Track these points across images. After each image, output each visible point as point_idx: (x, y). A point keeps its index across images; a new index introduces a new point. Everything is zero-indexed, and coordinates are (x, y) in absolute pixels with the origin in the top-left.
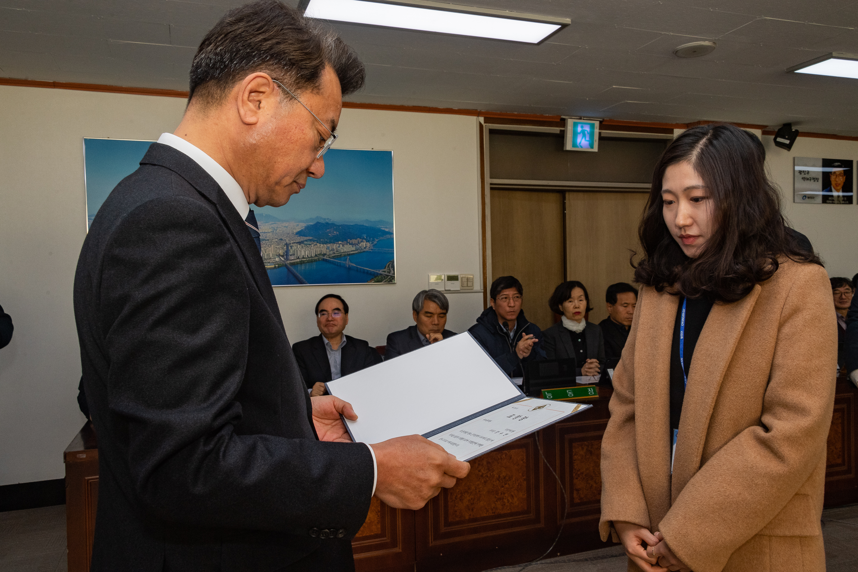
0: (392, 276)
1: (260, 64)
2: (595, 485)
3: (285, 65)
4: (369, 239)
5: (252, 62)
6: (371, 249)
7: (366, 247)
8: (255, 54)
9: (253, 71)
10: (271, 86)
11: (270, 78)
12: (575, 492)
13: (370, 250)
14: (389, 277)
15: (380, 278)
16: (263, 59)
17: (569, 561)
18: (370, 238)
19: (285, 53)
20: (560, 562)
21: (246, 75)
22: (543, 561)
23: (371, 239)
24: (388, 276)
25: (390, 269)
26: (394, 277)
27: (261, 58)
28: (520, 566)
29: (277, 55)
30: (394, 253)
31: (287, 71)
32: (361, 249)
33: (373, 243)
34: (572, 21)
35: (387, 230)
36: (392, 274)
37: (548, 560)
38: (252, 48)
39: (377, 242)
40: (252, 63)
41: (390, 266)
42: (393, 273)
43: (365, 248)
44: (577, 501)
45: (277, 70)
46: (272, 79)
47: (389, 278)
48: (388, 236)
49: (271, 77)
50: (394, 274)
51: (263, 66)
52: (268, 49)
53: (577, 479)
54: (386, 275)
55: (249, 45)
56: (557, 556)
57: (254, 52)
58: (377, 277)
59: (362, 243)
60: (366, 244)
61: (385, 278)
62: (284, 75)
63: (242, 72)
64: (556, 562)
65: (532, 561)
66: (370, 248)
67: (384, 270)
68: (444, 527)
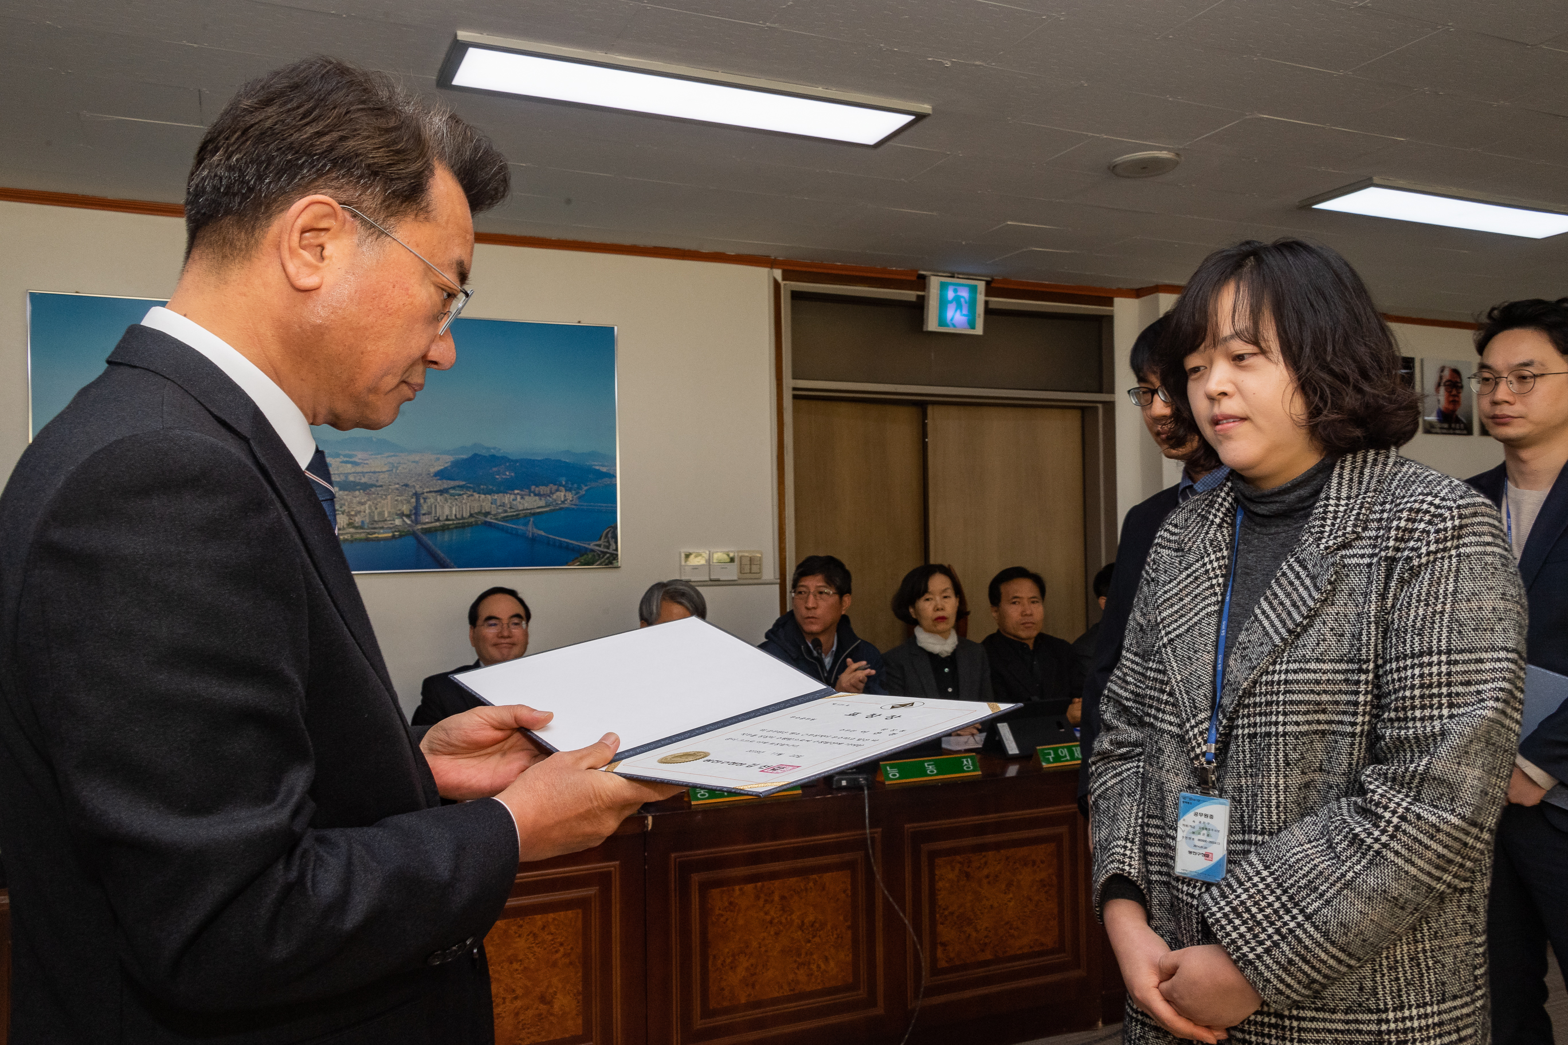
0: (612, 554)
1: (314, 180)
2: (974, 935)
3: (362, 176)
4: (570, 486)
5: (299, 177)
6: (575, 505)
7: (565, 500)
8: (304, 163)
9: (304, 194)
10: (340, 218)
11: (335, 204)
12: (939, 949)
13: (573, 507)
14: (608, 555)
15: (590, 556)
16: (318, 170)
18: (572, 484)
19: (359, 155)
23: (575, 485)
24: (605, 553)
25: (608, 542)
26: (617, 555)
29: (344, 161)
30: (616, 512)
31: (365, 188)
32: (557, 504)
33: (577, 493)
34: (934, 109)
35: (604, 469)
36: (614, 550)
38: (297, 152)
39: (586, 491)
40: (300, 179)
41: (610, 535)
42: (614, 548)
43: (563, 502)
44: (943, 964)
45: (346, 187)
46: (340, 204)
47: (608, 558)
48: (607, 481)
49: (337, 201)
50: (616, 550)
51: (321, 182)
52: (326, 151)
53: (943, 923)
54: (603, 552)
55: (290, 147)
57: (300, 159)
58: (585, 556)
59: (558, 493)
60: (565, 496)
61: (600, 558)
62: (359, 196)
66: (573, 502)
67: (598, 543)
68: (701, 1019)
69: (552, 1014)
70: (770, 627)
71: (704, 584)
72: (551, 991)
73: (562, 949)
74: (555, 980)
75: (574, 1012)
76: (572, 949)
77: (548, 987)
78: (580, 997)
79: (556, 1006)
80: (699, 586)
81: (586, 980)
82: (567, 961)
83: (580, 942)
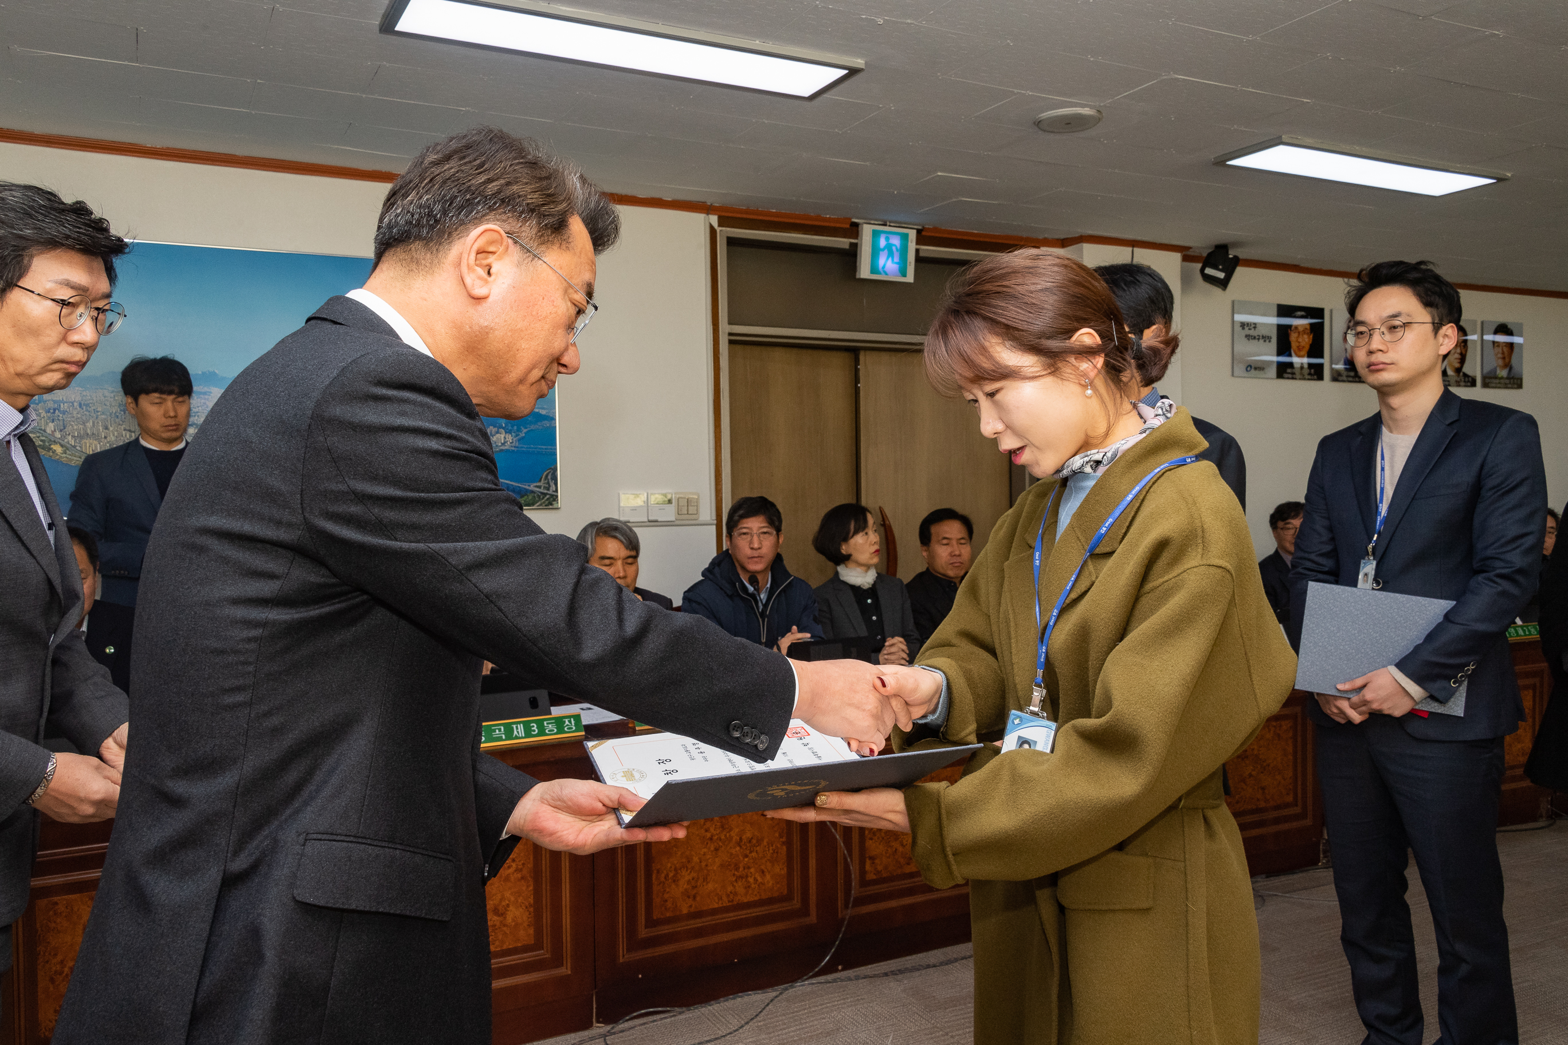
0: (552, 496)
1: (487, 214)
2: (901, 849)
3: (522, 212)
4: (510, 428)
6: (515, 447)
7: (505, 442)
8: (479, 201)
9: (477, 225)
10: (504, 243)
11: (503, 232)
12: (868, 862)
13: (513, 449)
14: (548, 496)
15: (530, 497)
16: (489, 208)
17: (857, 978)
18: (512, 426)
19: (519, 196)
20: (842, 981)
21: (468, 231)
22: (814, 981)
23: (515, 428)
24: (545, 494)
25: (548, 483)
26: (557, 496)
27: (487, 206)
28: (776, 990)
29: (509, 201)
30: (556, 455)
31: (525, 220)
32: (497, 446)
33: (517, 435)
34: (866, 63)
35: (543, 412)
36: (553, 491)
37: (822, 979)
38: (474, 193)
39: (525, 433)
40: (476, 213)
41: (549, 477)
42: (554, 489)
43: (503, 444)
44: (871, 876)
45: (511, 220)
46: (506, 233)
47: (548, 499)
48: (546, 423)
49: (505, 230)
50: (557, 491)
51: (491, 216)
52: (495, 193)
53: (871, 839)
54: (542, 493)
55: (469, 190)
56: (837, 971)
57: (476, 198)
58: (526, 497)
59: (498, 435)
60: (505, 438)
61: (540, 499)
62: (521, 227)
63: (463, 225)
64: (835, 981)
65: (794, 980)
66: (513, 444)
67: (538, 484)
68: (646, 928)
69: (505, 925)
70: (707, 566)
71: (641, 524)
72: (504, 903)
73: (514, 865)
74: (507, 894)
75: (525, 924)
76: (523, 864)
77: (501, 900)
78: (532, 909)
79: (509, 919)
80: (636, 527)
81: (537, 893)
82: (519, 875)
83: (532, 858)
